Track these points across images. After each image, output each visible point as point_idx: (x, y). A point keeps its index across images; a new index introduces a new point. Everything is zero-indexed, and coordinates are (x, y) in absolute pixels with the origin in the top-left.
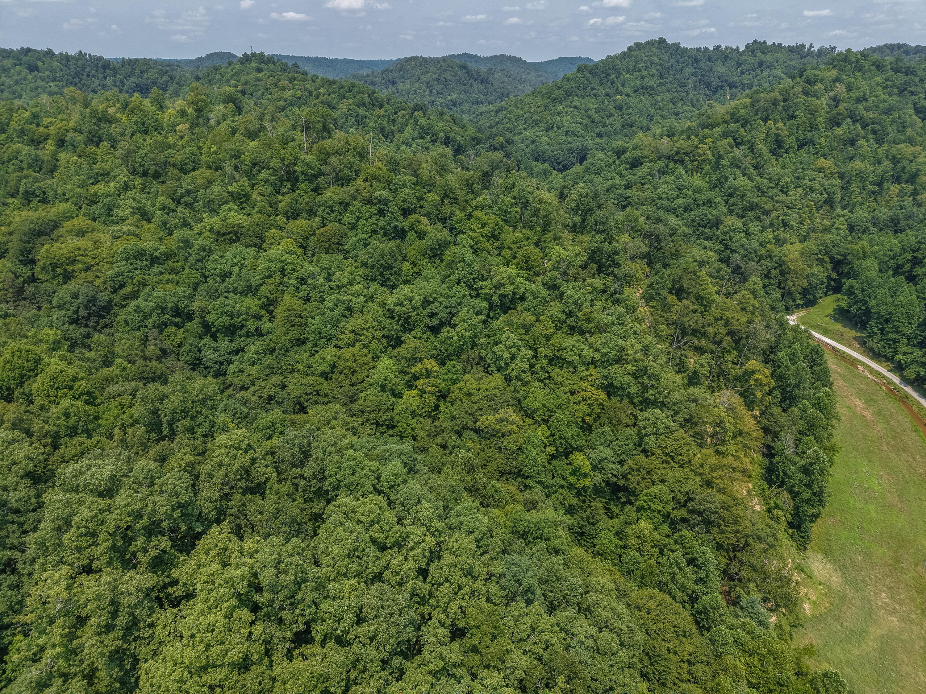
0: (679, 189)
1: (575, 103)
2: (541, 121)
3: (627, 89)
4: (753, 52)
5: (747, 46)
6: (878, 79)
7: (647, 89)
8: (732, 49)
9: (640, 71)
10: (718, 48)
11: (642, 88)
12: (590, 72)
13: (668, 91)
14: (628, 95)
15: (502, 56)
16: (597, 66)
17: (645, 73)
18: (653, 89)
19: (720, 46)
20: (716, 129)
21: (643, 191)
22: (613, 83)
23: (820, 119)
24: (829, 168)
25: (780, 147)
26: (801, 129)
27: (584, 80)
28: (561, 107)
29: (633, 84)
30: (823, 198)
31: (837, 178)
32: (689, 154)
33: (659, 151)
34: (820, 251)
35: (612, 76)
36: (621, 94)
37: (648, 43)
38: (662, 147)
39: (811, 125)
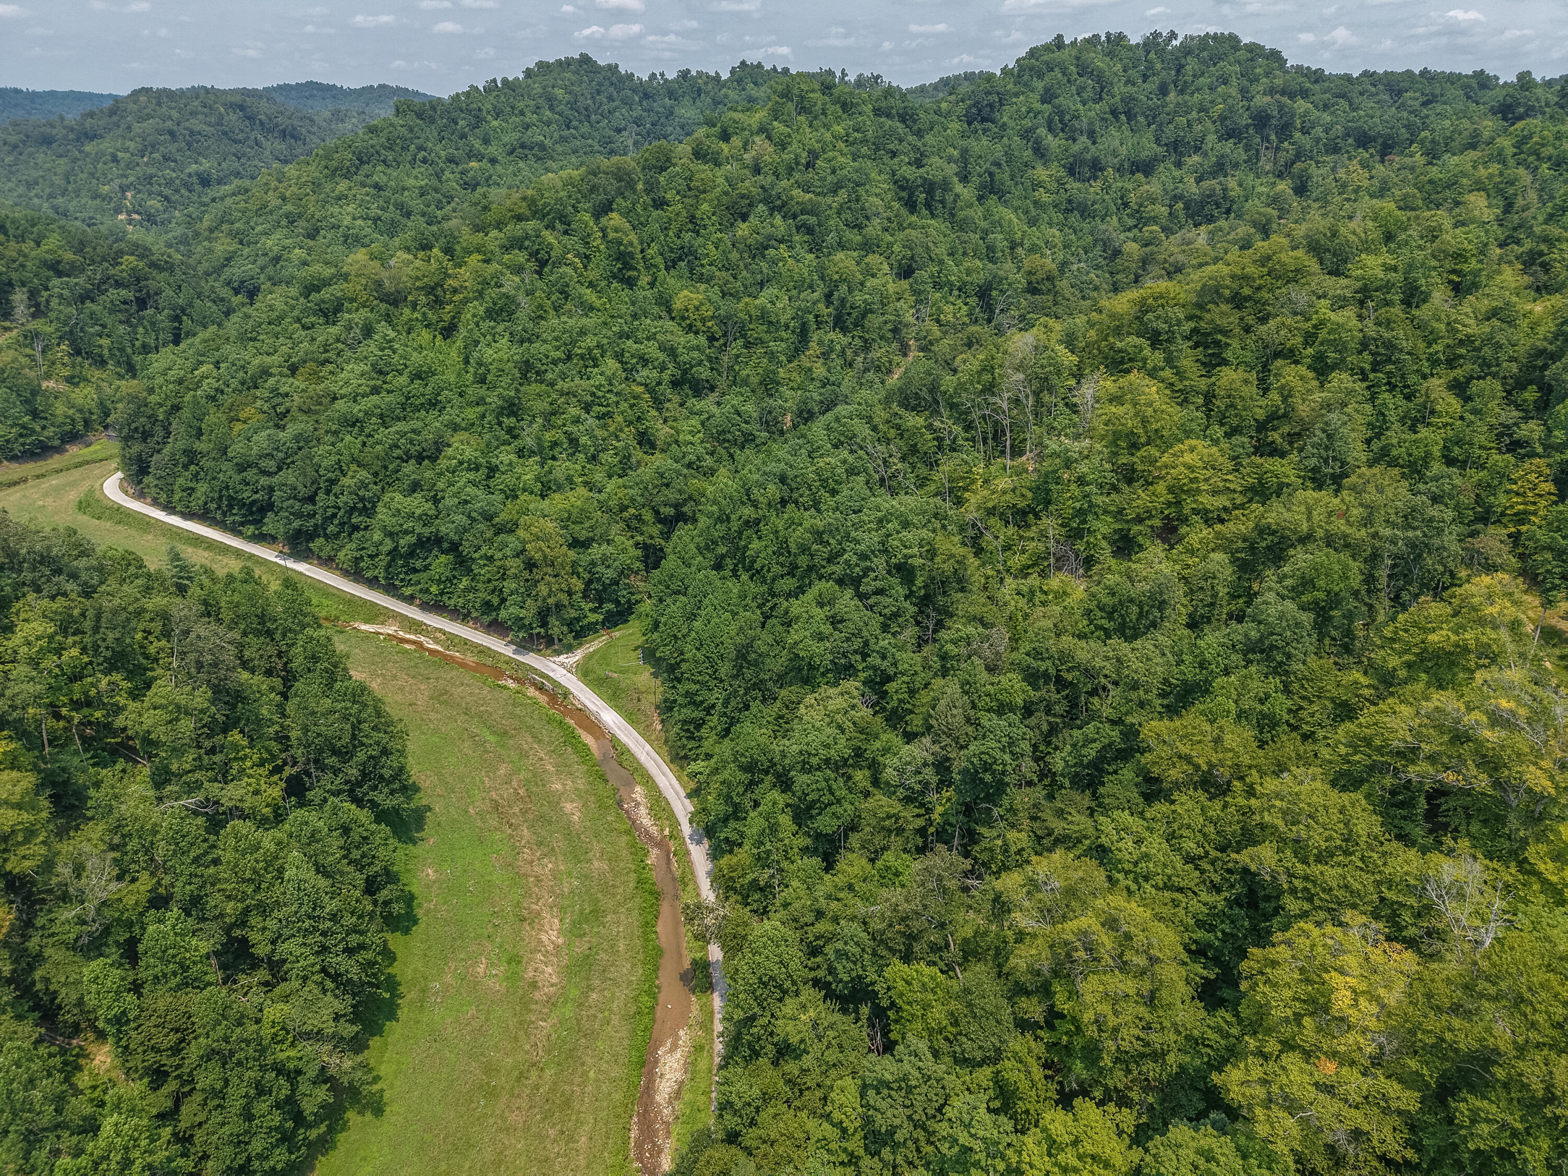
0: (381, 372)
1: (376, 178)
2: (300, 216)
3: (493, 150)
4: (740, 81)
5: (733, 71)
6: (839, 129)
7: (531, 149)
8: (708, 76)
9: (522, 113)
10: (685, 74)
11: (523, 146)
12: (420, 116)
13: (575, 152)
14: (493, 161)
15: (383, 87)
16: (435, 104)
17: (531, 118)
18: (542, 147)
19: (688, 71)
20: (494, 233)
21: (321, 380)
22: (463, 136)
23: (705, 207)
24: (697, 309)
25: (627, 266)
26: (674, 227)
27: (404, 131)
28: (342, 186)
29: (506, 139)
30: (666, 376)
31: (716, 328)
32: (433, 288)
33: (379, 284)
34: (633, 500)
35: (461, 123)
36: (480, 157)
37: (559, 62)
38: (384, 274)
39: (692, 219)
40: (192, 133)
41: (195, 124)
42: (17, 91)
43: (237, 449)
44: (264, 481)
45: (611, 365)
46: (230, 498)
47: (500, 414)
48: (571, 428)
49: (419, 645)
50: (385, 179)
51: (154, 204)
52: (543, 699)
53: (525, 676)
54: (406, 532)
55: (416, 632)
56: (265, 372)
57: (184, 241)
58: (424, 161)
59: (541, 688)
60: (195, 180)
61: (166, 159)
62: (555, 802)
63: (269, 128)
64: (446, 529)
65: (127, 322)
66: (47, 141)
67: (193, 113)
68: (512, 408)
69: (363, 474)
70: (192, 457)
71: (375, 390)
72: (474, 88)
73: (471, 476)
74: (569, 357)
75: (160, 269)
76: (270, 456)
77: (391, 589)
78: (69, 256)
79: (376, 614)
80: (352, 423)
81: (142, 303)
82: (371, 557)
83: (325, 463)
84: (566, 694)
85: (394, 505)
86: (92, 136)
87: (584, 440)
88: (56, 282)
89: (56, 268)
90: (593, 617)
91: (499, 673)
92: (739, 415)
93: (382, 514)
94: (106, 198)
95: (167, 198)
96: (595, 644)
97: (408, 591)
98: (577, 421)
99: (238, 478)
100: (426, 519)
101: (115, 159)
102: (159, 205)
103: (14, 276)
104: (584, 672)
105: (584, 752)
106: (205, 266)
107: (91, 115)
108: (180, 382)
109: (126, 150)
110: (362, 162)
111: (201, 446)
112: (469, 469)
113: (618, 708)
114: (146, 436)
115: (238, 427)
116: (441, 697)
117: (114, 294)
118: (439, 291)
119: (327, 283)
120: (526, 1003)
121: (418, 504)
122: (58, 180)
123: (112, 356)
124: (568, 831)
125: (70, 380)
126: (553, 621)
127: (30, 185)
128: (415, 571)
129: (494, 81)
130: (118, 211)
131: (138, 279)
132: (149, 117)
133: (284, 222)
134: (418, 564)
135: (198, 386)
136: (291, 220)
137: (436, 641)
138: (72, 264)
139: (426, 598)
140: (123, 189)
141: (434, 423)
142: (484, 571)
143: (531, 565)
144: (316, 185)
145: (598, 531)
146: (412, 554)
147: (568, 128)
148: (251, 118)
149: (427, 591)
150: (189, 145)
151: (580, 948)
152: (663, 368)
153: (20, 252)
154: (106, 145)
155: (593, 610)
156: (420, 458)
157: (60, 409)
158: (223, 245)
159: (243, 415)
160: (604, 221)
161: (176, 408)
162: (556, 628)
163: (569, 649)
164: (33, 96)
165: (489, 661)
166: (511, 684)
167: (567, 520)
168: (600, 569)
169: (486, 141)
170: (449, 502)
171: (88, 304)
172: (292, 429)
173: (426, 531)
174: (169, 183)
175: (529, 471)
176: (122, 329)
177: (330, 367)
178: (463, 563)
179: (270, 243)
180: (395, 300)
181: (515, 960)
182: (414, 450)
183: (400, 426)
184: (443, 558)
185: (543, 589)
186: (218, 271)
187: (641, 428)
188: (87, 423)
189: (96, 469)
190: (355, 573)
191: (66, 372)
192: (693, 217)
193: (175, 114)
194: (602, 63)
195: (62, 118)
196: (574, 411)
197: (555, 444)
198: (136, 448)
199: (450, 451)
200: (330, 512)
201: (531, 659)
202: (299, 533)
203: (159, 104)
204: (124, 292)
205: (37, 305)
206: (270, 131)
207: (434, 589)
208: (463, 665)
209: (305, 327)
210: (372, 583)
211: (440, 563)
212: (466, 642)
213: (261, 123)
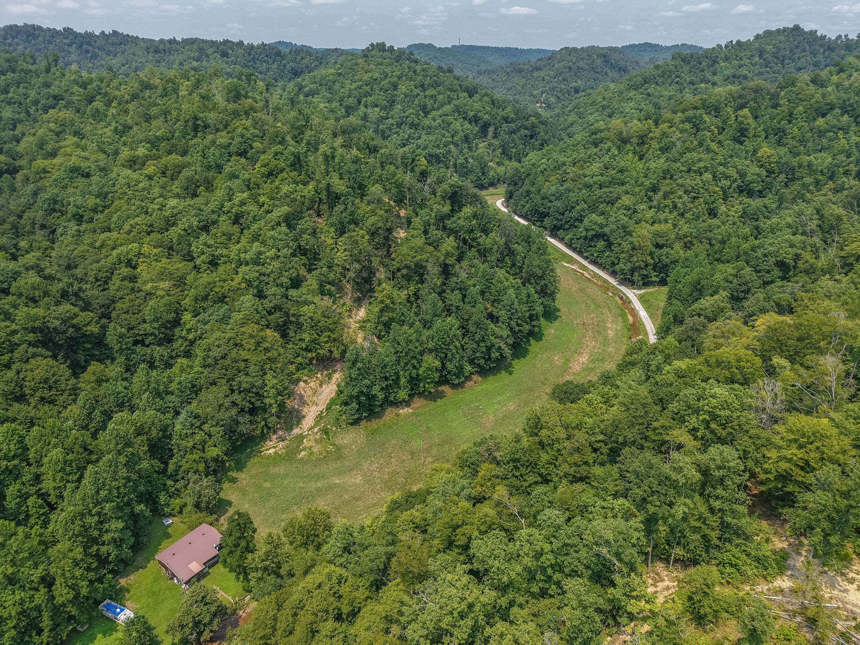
0: (606, 168)
1: (649, 90)
2: (608, 107)
3: (716, 78)
9: (741, 59)
11: (734, 76)
12: (683, 60)
16: (693, 54)
17: (745, 61)
20: (680, 114)
21: (583, 169)
22: (703, 71)
23: (800, 108)
24: (768, 157)
25: (743, 135)
26: (778, 118)
27: (672, 68)
28: (632, 93)
29: (726, 73)
30: (734, 185)
31: (776, 168)
32: (643, 137)
33: (621, 133)
34: (691, 233)
35: (704, 64)
36: (707, 82)
37: (778, 31)
38: (624, 129)
39: (791, 114)
40: (579, 68)
41: (581, 64)
42: (517, 49)
43: (544, 191)
44: (549, 204)
45: (708, 176)
46: (536, 210)
47: (648, 191)
48: (676, 200)
49: (583, 274)
50: (653, 91)
51: (553, 100)
52: (620, 302)
53: (617, 293)
54: (592, 230)
55: (584, 270)
56: (564, 164)
57: (558, 115)
58: (677, 83)
59: (621, 298)
60: (573, 90)
61: (564, 80)
62: (606, 329)
63: (612, 67)
64: (607, 230)
65: (524, 144)
66: (520, 71)
67: (582, 59)
68: (655, 189)
69: (585, 206)
70: (528, 192)
71: (602, 175)
72: (720, 46)
73: (625, 212)
74: (689, 171)
75: (543, 124)
76: (554, 195)
77: (580, 253)
78: (512, 115)
79: (571, 260)
80: (588, 186)
81: (532, 137)
82: (577, 239)
83: (573, 200)
84: (630, 302)
85: (592, 218)
86: (538, 69)
87: (679, 205)
88: (505, 125)
89: (506, 120)
90: (654, 279)
91: (608, 289)
92: (766, 208)
93: (586, 221)
94: (534, 96)
95: (558, 98)
96: (651, 290)
97: (585, 254)
98: (680, 197)
99: (540, 202)
100: (601, 226)
101: (543, 79)
102: (554, 100)
103: (492, 121)
104: (642, 299)
105: (626, 320)
106: (562, 126)
107: (541, 60)
108: (533, 165)
109: (549, 75)
110: (645, 83)
111: (533, 189)
112: (625, 209)
113: (648, 312)
114: (516, 184)
115: (547, 183)
116: (582, 290)
117: (524, 132)
118: (645, 139)
119: (601, 131)
120: (565, 371)
121: (600, 220)
122: (519, 88)
123: (515, 156)
124: (606, 338)
125: (498, 164)
126: (636, 274)
127: (509, 90)
128: (591, 246)
129: (732, 42)
130: (537, 103)
131: (533, 126)
132: (563, 60)
133: (600, 109)
134: (593, 244)
135: (539, 166)
136: (604, 108)
137: (589, 274)
138: (512, 119)
139: (591, 257)
140: (542, 93)
141: (621, 189)
142: (616, 249)
143: (633, 249)
144: (621, 92)
145: (668, 242)
146: (592, 240)
147: (766, 67)
148: (607, 61)
149: (593, 255)
150: (575, 74)
151: (591, 366)
152: (735, 181)
153: (496, 113)
154: (542, 73)
155: (656, 276)
156: (608, 203)
157: (492, 173)
158: (572, 118)
159: (550, 179)
160: (739, 113)
161: (529, 175)
162: (636, 277)
163: (640, 289)
164: (522, 51)
165: (606, 285)
166: (610, 294)
167: (656, 234)
168: (664, 257)
169: (714, 74)
170: (612, 219)
171: (513, 135)
172: (566, 185)
173: (600, 231)
174: (561, 91)
175: (649, 214)
176: (521, 146)
177: (588, 164)
178: (609, 245)
179: (591, 118)
180: (625, 141)
181: (568, 360)
182: (607, 199)
183: (607, 190)
184: (603, 243)
185: (635, 259)
186: (566, 129)
187: (712, 206)
188: (499, 180)
189: (496, 197)
190: (569, 246)
191: (497, 160)
192: (792, 113)
193: (574, 59)
194: (807, 29)
195: (529, 61)
196: (680, 193)
197: (666, 206)
198: (511, 188)
199: (620, 201)
200: (568, 219)
201: (623, 289)
202: (555, 226)
203: (570, 55)
204: (526, 131)
205: (496, 133)
206: (614, 68)
207: (595, 255)
208: (595, 284)
209: (585, 148)
210: (574, 250)
211: (601, 244)
212: (600, 276)
213: (611, 64)
